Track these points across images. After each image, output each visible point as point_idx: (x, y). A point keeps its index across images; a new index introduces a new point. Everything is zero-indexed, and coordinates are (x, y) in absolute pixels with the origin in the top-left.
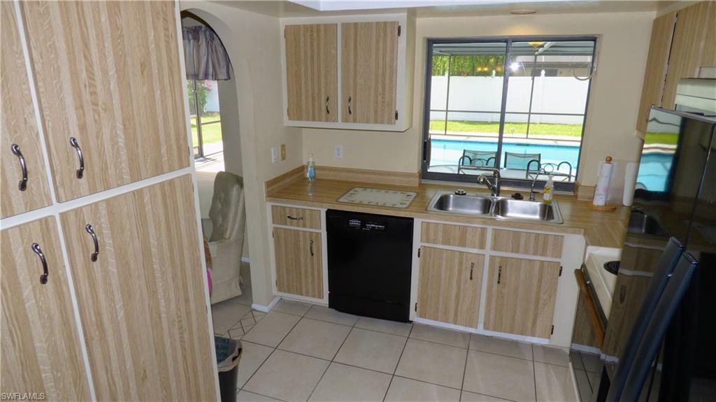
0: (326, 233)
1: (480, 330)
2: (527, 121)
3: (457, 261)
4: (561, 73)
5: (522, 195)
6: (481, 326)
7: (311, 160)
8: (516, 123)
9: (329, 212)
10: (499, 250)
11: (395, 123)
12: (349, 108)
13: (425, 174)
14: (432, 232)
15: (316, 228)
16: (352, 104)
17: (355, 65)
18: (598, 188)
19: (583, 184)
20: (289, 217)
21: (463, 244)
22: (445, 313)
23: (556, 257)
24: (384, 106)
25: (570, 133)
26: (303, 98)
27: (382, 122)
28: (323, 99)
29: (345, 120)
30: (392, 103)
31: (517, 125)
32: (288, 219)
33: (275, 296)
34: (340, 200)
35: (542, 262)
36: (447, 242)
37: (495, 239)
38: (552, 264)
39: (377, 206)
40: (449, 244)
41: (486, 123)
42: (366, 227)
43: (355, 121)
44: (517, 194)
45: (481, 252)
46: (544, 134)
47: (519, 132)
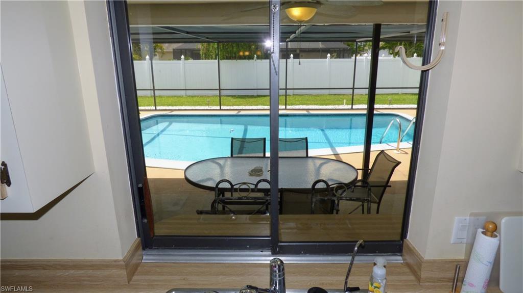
2: (285, 94)
4: (302, 56)
25: (316, 103)
41: (252, 97)
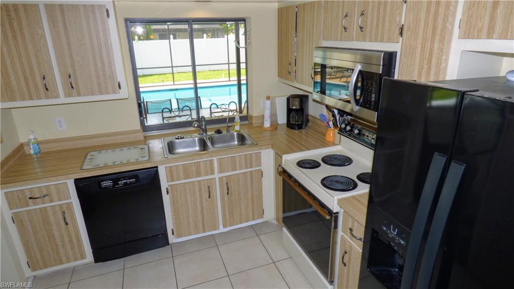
0: (78, 200)
1: (222, 229)
3: (197, 188)
4: (179, 36)
5: (221, 130)
6: (221, 226)
7: (32, 137)
8: (161, 74)
9: (77, 181)
10: (224, 172)
11: (119, 93)
12: (71, 84)
13: (145, 128)
14: (174, 173)
15: (65, 200)
16: (72, 79)
17: (69, 44)
18: (265, 116)
19: (254, 115)
20: (30, 198)
21: (199, 175)
22: (196, 228)
23: (258, 166)
24: (107, 79)
26: (12, 78)
27: (107, 93)
28: (38, 78)
29: (67, 95)
30: (113, 76)
31: (163, 76)
32: (31, 200)
33: (28, 278)
34: (84, 168)
35: (251, 172)
36: (187, 176)
37: (220, 165)
38: (257, 171)
39: (122, 164)
40: (189, 178)
42: (118, 184)
43: (79, 95)
44: (218, 130)
45: (211, 177)
46: (184, 80)
47: (167, 81)
